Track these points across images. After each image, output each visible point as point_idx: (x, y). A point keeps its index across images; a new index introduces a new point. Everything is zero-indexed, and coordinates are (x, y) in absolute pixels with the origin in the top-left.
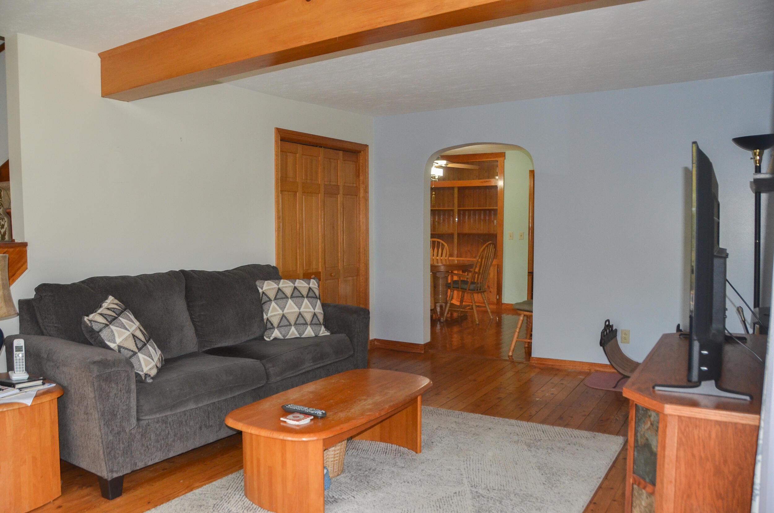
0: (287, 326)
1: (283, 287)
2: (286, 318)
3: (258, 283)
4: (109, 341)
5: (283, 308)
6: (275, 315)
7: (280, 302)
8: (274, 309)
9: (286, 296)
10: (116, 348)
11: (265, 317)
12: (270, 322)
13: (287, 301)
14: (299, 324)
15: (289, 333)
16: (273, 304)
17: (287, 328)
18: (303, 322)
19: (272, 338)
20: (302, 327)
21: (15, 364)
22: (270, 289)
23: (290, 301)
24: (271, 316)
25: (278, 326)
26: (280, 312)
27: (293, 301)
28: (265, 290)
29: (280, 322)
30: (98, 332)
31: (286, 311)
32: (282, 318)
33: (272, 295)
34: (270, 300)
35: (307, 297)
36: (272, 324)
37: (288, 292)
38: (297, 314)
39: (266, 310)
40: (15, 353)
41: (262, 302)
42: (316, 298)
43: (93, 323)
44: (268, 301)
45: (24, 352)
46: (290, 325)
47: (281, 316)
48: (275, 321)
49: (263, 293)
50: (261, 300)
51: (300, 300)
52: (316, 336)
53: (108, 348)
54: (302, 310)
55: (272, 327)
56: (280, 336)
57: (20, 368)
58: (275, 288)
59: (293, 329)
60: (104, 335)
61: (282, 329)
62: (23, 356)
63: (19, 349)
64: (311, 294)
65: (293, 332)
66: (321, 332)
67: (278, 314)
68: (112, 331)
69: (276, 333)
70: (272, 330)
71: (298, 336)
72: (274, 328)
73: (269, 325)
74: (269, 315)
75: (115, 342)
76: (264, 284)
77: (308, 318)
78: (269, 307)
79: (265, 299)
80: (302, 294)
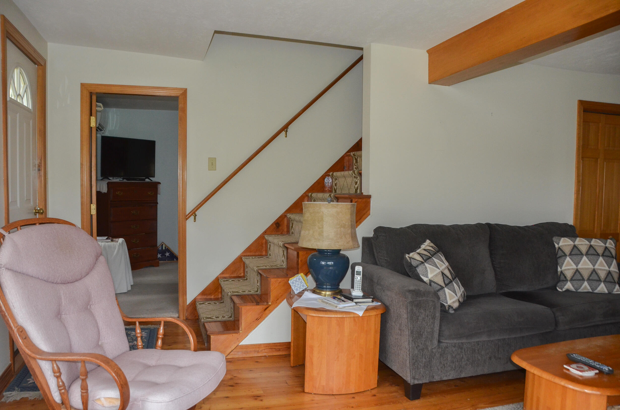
0: (580, 280)
1: (579, 244)
2: (579, 273)
3: (555, 239)
4: (423, 275)
5: (577, 264)
6: (569, 269)
7: (574, 257)
8: (569, 264)
9: (581, 252)
10: (428, 282)
11: (559, 269)
12: (564, 275)
13: (582, 258)
14: (592, 280)
15: (581, 287)
16: (568, 259)
17: (579, 283)
18: (596, 278)
19: (564, 290)
20: (594, 283)
21: (355, 284)
22: (565, 245)
23: (585, 258)
24: (566, 270)
25: (572, 280)
26: (574, 267)
27: (588, 258)
28: (561, 246)
29: (573, 276)
30: (415, 267)
31: (580, 266)
32: (575, 273)
33: (567, 251)
34: (565, 255)
35: (603, 255)
36: (565, 277)
37: (584, 249)
38: (591, 271)
39: (560, 264)
40: (355, 276)
41: (558, 256)
42: (613, 257)
43: (412, 260)
44: (563, 256)
45: (361, 276)
46: (583, 280)
47: (574, 271)
48: (569, 275)
49: (559, 248)
50: (557, 254)
51: (594, 257)
52: (609, 293)
53: (422, 281)
54: (596, 267)
55: (565, 279)
56: (572, 289)
57: (358, 287)
58: (570, 245)
59: (586, 284)
60: (420, 270)
61: (575, 282)
62: (360, 279)
63: (358, 273)
64: (607, 253)
65: (586, 287)
66: (615, 290)
67: (572, 269)
68: (426, 268)
69: (569, 286)
70: (565, 282)
71: (591, 291)
72: (567, 280)
73: (562, 278)
74: (563, 268)
75: (427, 277)
76: (560, 240)
77: (603, 275)
78: (564, 261)
79: (560, 253)
80: (597, 253)
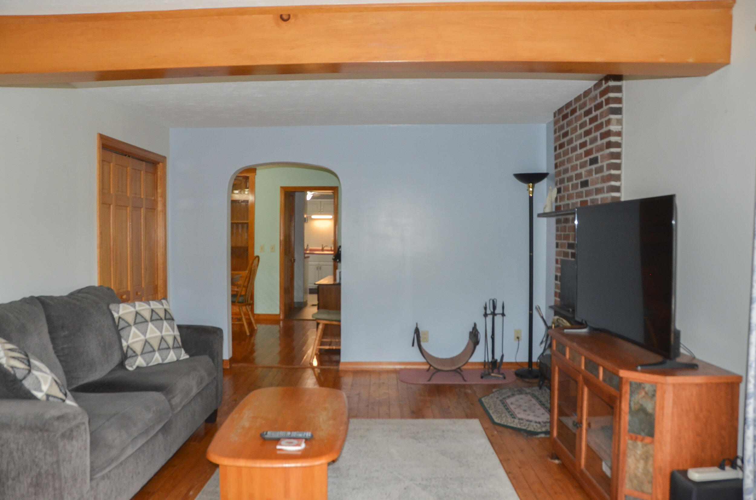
0: (151, 352)
1: (141, 310)
2: (149, 343)
3: (112, 307)
4: (35, 390)
5: (144, 333)
6: (137, 342)
7: (140, 326)
8: (135, 336)
9: (145, 319)
10: (44, 398)
11: (124, 344)
12: (132, 349)
13: (148, 325)
14: (162, 349)
15: (152, 359)
16: (134, 329)
17: (150, 355)
18: (165, 346)
19: (135, 367)
20: (165, 352)
22: (127, 313)
23: (150, 325)
24: (133, 343)
25: (142, 353)
26: (142, 337)
27: (153, 324)
28: (122, 314)
29: (143, 348)
30: (21, 381)
31: (148, 336)
32: (145, 345)
33: (131, 320)
34: (129, 325)
36: (134, 352)
37: (147, 315)
38: (159, 339)
39: (125, 337)
41: (120, 328)
43: (16, 371)
44: (127, 327)
46: (154, 351)
47: (143, 342)
48: (138, 348)
49: (120, 318)
50: (118, 326)
51: (159, 322)
52: (178, 360)
53: (33, 398)
54: (164, 333)
55: (134, 354)
56: (144, 364)
58: (131, 312)
59: (157, 355)
60: (27, 384)
61: (146, 356)
65: (157, 358)
66: (182, 355)
67: (141, 340)
68: (37, 378)
69: (140, 361)
70: (134, 358)
71: (161, 362)
72: (137, 355)
73: (130, 353)
74: (130, 341)
75: (41, 391)
76: (119, 308)
77: (170, 341)
78: (130, 333)
79: (122, 324)
80: (160, 317)
